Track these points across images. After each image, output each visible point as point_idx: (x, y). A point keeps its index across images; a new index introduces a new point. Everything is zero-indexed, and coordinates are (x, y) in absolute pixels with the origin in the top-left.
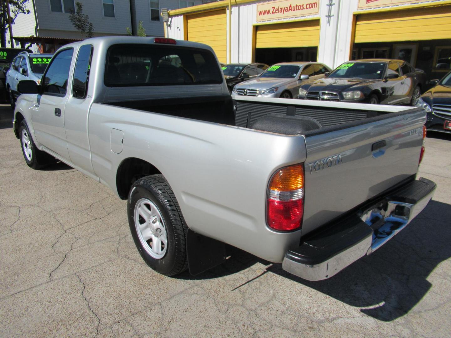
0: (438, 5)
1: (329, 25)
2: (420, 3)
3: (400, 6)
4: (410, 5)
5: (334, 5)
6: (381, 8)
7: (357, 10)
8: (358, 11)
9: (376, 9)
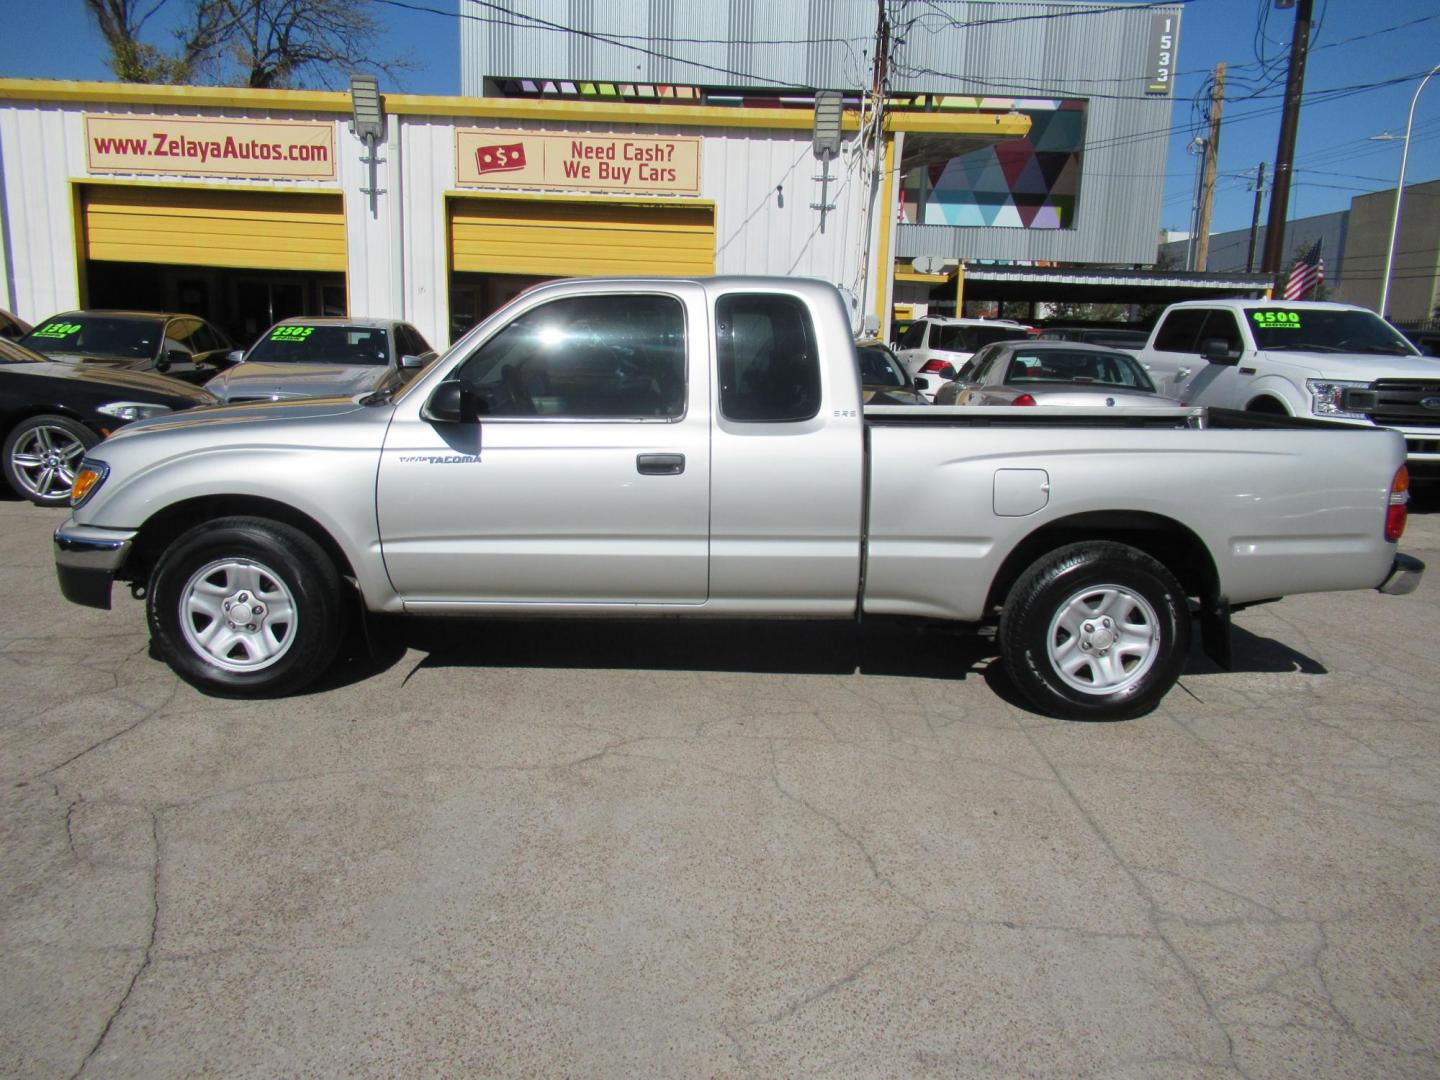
0: (649, 204)
1: (375, 216)
2: (610, 194)
3: (565, 193)
4: (588, 194)
5: (383, 163)
6: (520, 191)
7: (456, 186)
8: (458, 189)
9: (506, 191)
